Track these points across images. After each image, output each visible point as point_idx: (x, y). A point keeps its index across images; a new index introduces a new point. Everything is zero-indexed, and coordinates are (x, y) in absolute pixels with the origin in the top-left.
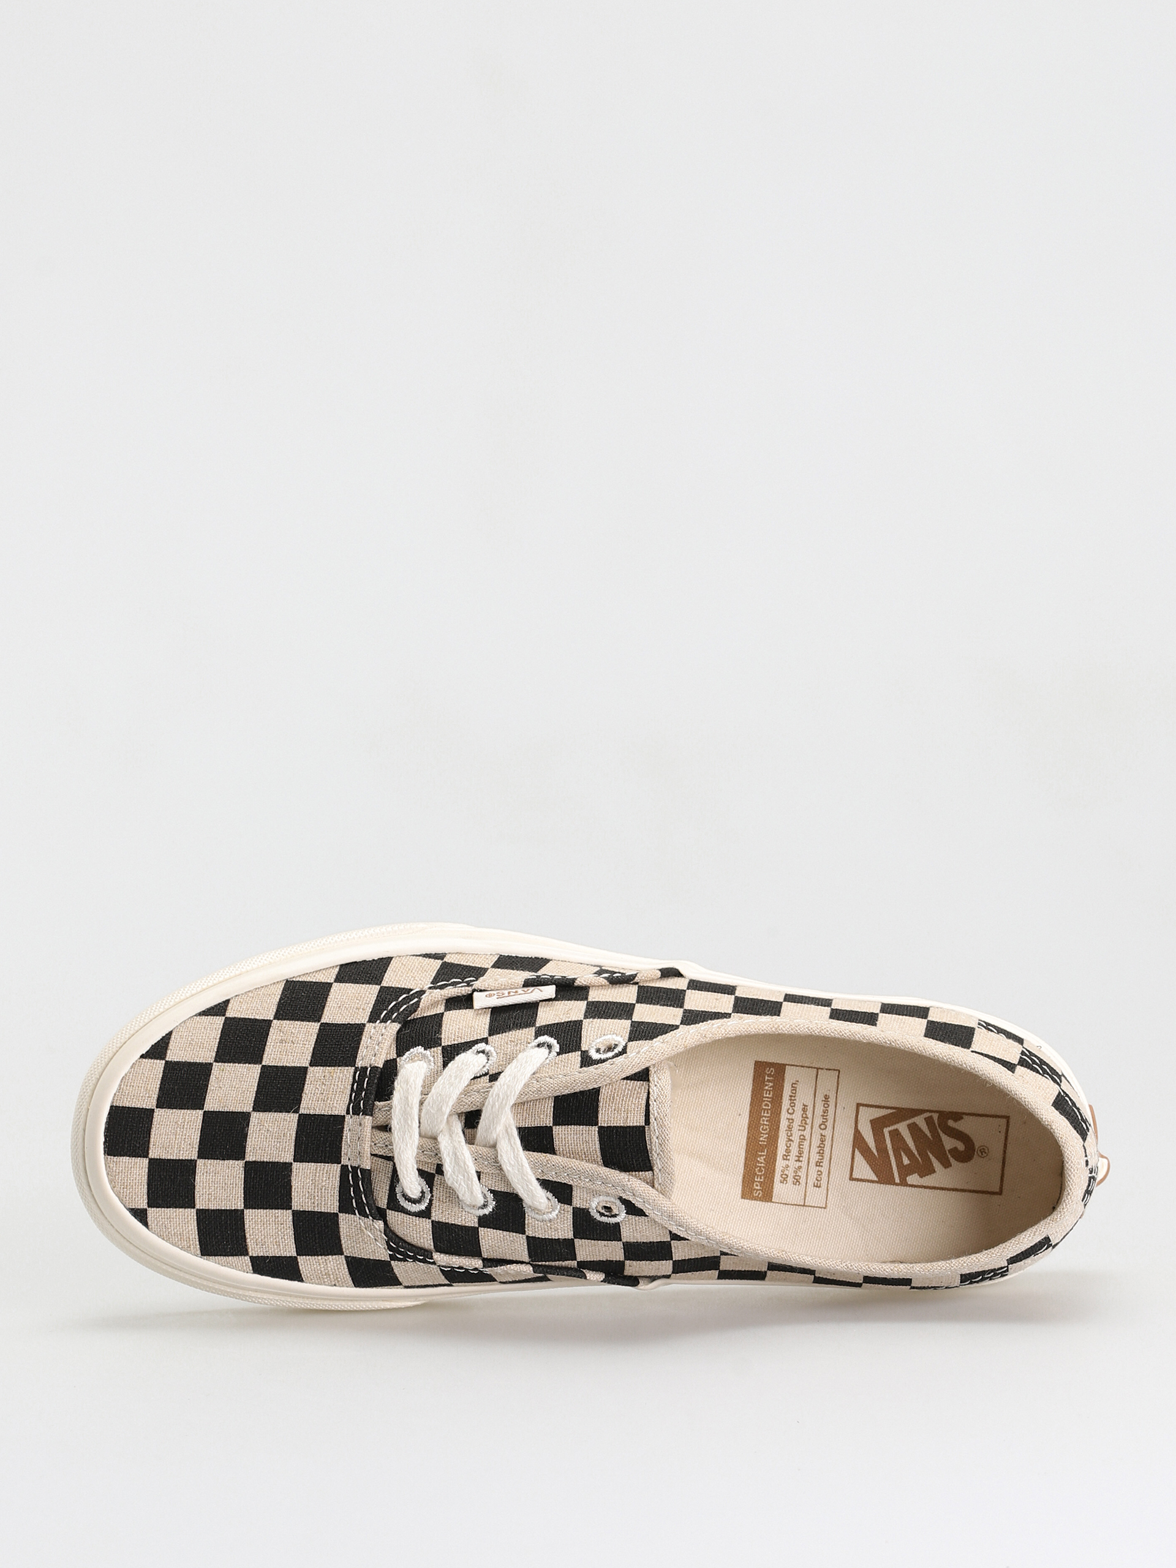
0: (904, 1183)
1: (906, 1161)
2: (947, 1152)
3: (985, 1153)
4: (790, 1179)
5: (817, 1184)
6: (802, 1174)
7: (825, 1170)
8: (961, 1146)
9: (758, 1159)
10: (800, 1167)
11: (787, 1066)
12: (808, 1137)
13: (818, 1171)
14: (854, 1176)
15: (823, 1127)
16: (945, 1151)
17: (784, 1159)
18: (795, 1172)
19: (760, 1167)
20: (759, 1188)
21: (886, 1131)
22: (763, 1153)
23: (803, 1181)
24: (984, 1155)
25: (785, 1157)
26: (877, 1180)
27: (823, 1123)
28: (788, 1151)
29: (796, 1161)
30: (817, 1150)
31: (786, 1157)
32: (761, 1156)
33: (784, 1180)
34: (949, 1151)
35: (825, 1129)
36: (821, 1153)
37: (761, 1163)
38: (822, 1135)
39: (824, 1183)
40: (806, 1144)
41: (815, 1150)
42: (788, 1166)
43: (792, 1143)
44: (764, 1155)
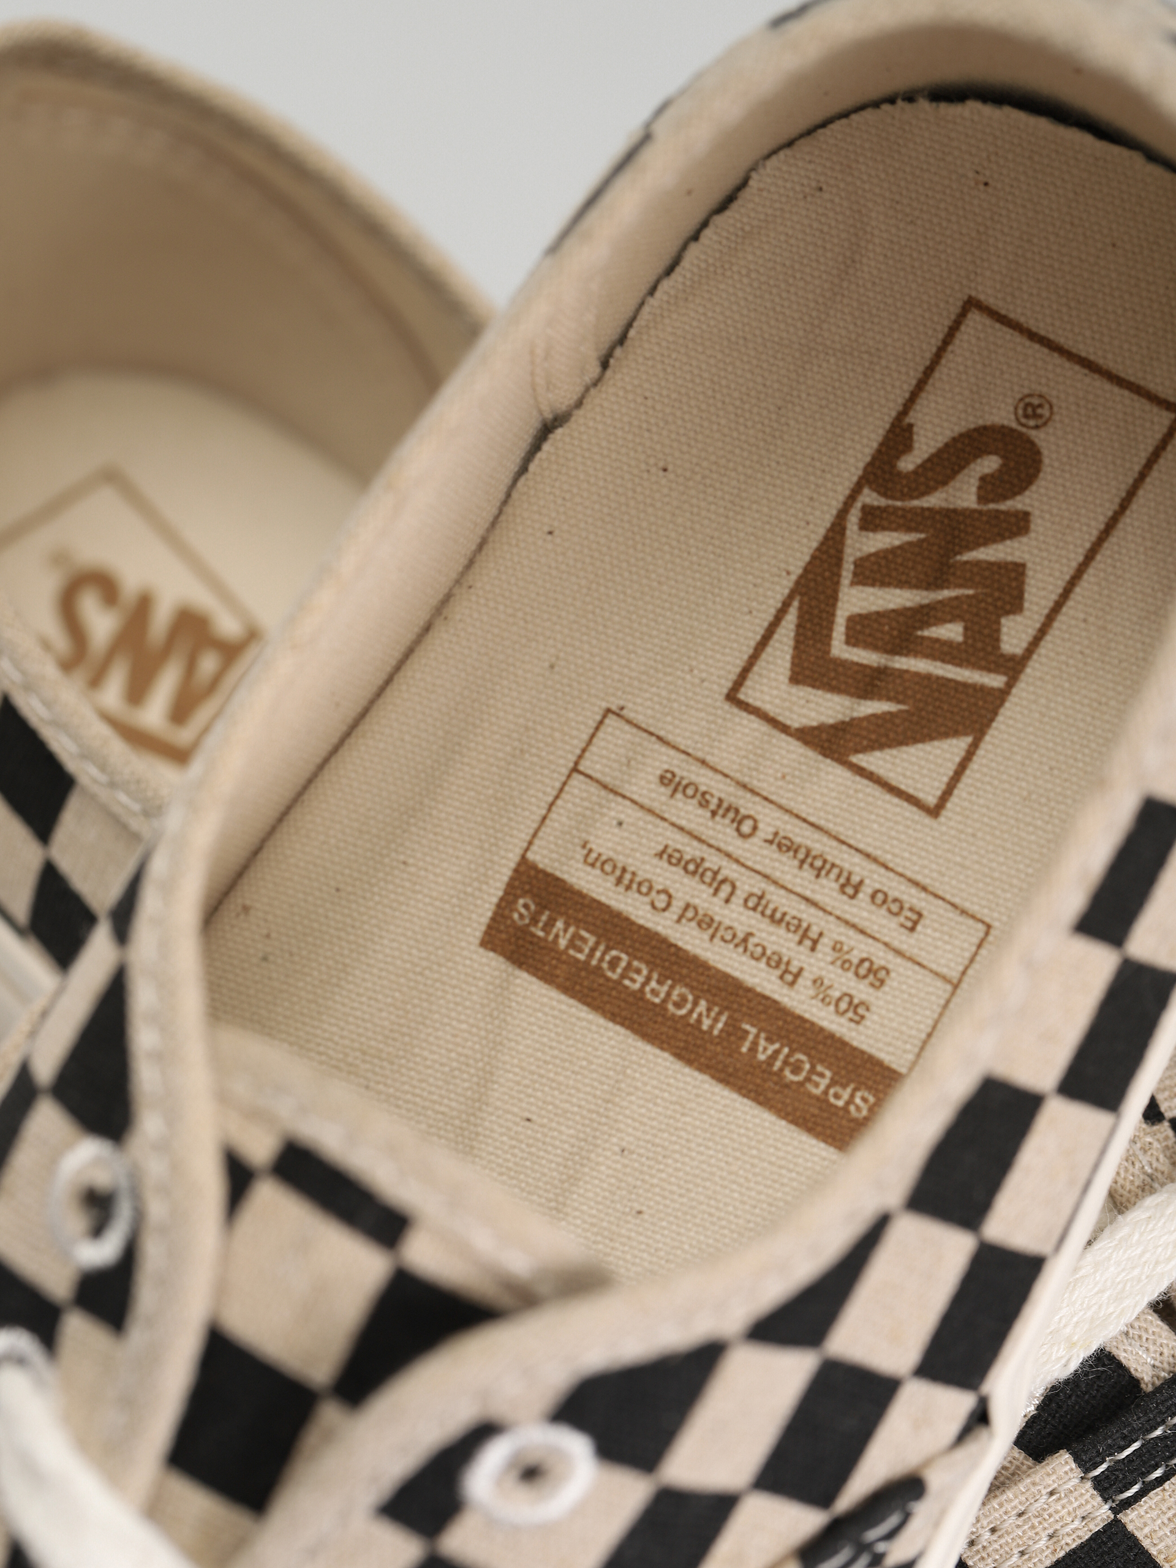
0: (1014, 667)
1: (952, 632)
2: (985, 508)
3: (1040, 406)
4: (862, 991)
5: (907, 918)
6: (860, 947)
7: (874, 878)
8: (990, 464)
9: (762, 1057)
10: (837, 947)
11: (530, 856)
12: (757, 885)
13: (873, 897)
14: (931, 800)
15: (746, 828)
16: (980, 512)
17: (792, 984)
18: (845, 965)
19: (786, 1063)
20: (846, 1094)
21: (839, 648)
22: (751, 1037)
23: (881, 957)
24: (1045, 412)
25: (789, 978)
26: (969, 739)
27: (738, 820)
28: (776, 962)
29: (813, 949)
30: (808, 873)
31: (791, 977)
32: (753, 1049)
33: (856, 1010)
34: (981, 499)
35: (755, 828)
36: (821, 867)
37: (777, 1052)
38: (771, 842)
39: (912, 897)
40: (778, 899)
41: (803, 880)
42: (818, 982)
43: (752, 941)
44: (757, 1036)
